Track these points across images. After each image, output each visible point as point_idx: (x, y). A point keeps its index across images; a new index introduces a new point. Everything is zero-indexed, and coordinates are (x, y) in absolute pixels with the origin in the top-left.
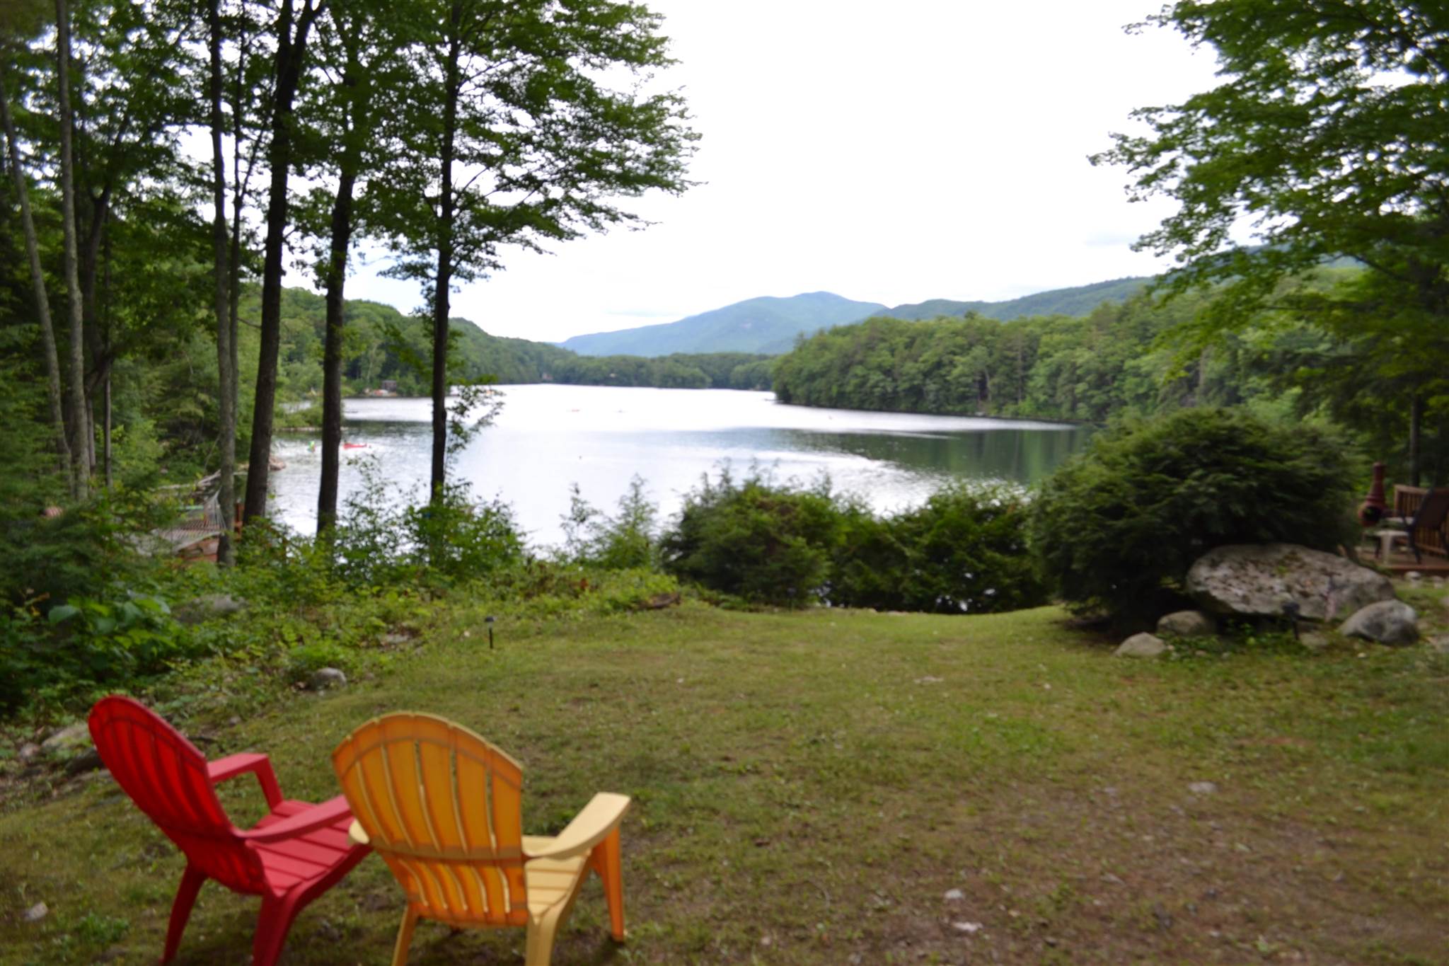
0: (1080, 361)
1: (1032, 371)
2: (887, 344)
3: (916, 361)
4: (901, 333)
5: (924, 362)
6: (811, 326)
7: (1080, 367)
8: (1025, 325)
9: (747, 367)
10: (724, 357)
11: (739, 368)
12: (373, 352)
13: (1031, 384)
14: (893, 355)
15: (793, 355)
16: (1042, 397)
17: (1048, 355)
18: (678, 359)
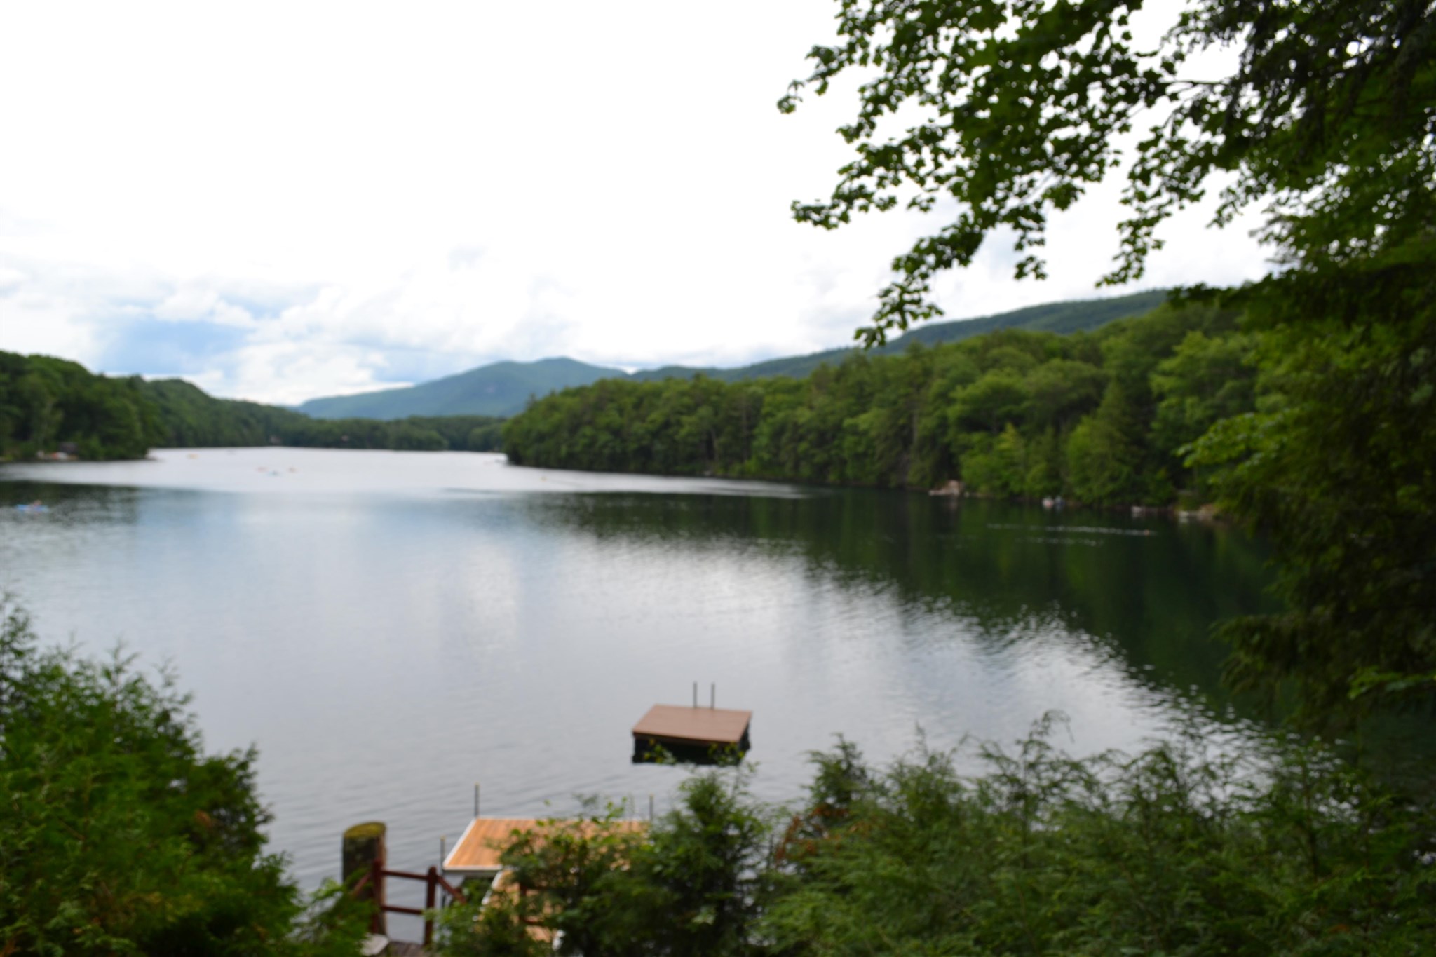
0: (802, 420)
1: (756, 431)
2: (615, 405)
3: (643, 421)
4: (629, 393)
5: (651, 422)
6: (545, 388)
7: (802, 425)
8: (748, 385)
10: (463, 420)
11: (479, 431)
12: (46, 411)
13: (755, 443)
14: (621, 415)
15: (523, 416)
16: (766, 456)
17: (770, 415)
18: (415, 422)
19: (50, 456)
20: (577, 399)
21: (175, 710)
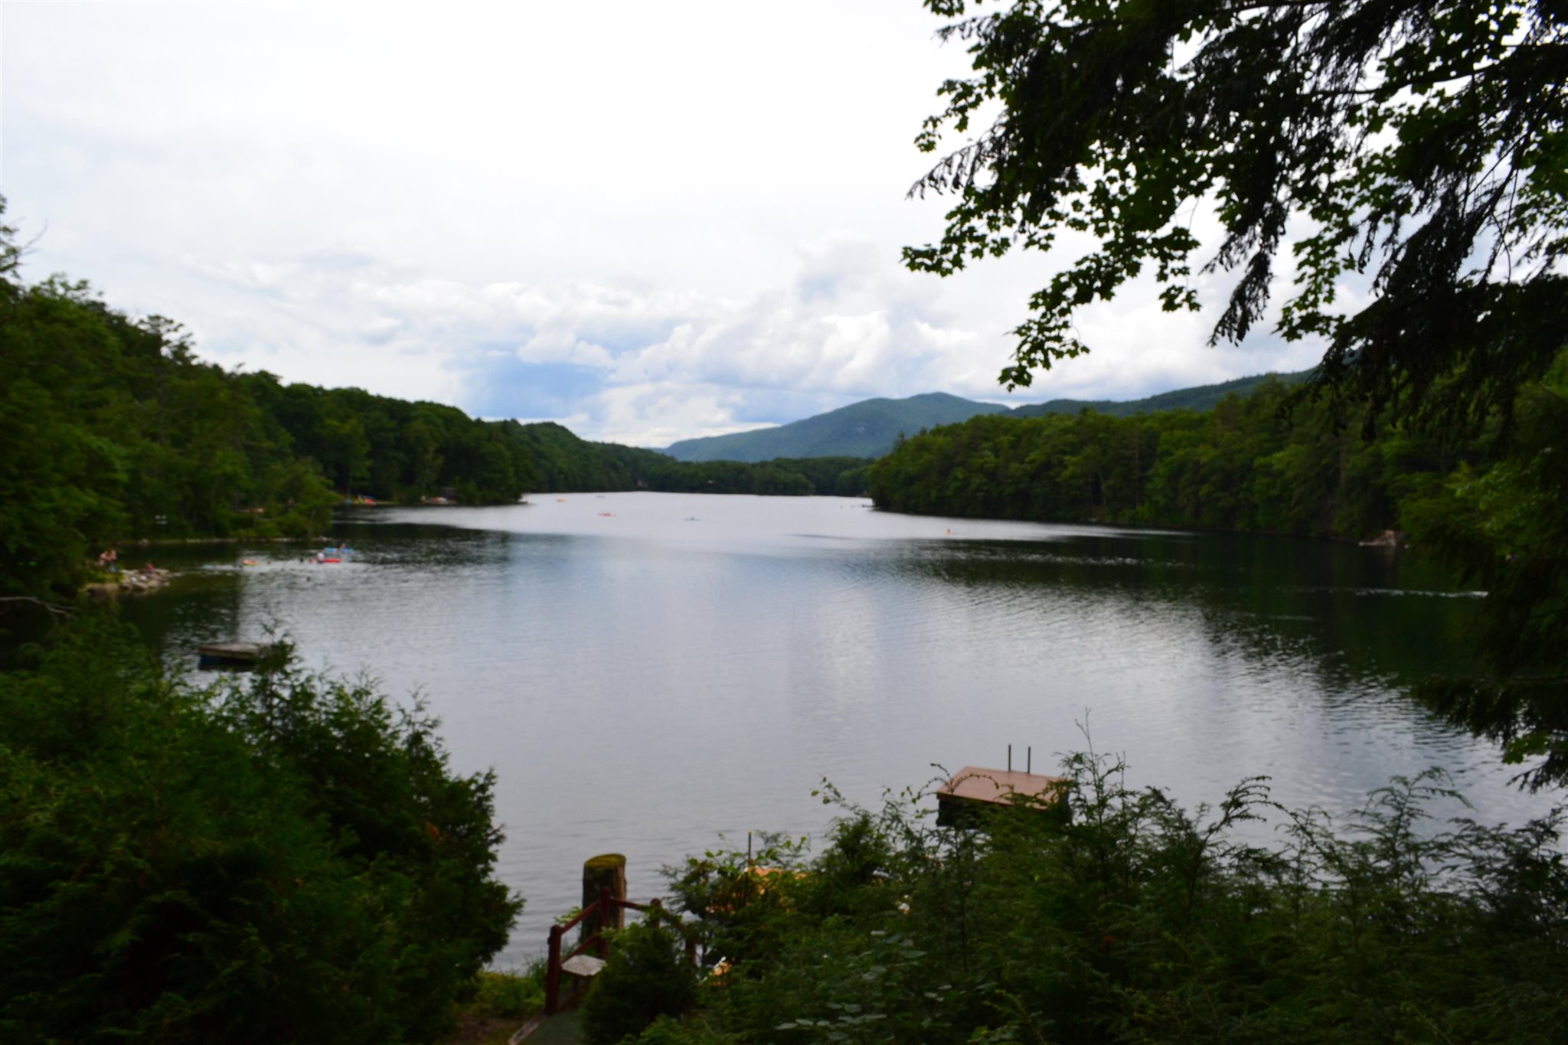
0: (1204, 459)
1: (1150, 472)
2: (990, 444)
3: (1022, 462)
4: (1006, 431)
5: (1030, 462)
6: (914, 426)
7: (1204, 465)
8: (1143, 420)
9: (854, 471)
10: (831, 461)
11: (846, 473)
12: (429, 457)
13: (1150, 486)
14: (997, 456)
15: (891, 457)
16: (1161, 500)
17: (1168, 453)
18: (781, 464)
19: (431, 501)
20: (949, 439)
21: (425, 733)
